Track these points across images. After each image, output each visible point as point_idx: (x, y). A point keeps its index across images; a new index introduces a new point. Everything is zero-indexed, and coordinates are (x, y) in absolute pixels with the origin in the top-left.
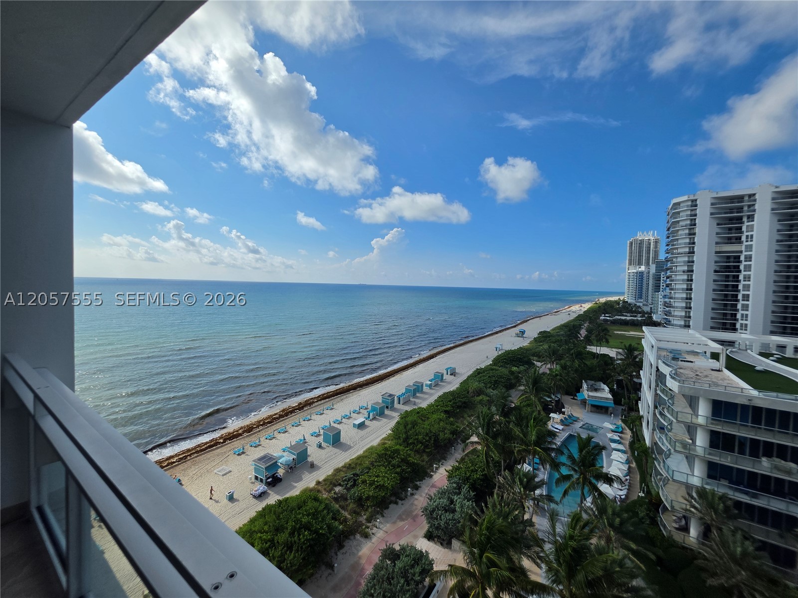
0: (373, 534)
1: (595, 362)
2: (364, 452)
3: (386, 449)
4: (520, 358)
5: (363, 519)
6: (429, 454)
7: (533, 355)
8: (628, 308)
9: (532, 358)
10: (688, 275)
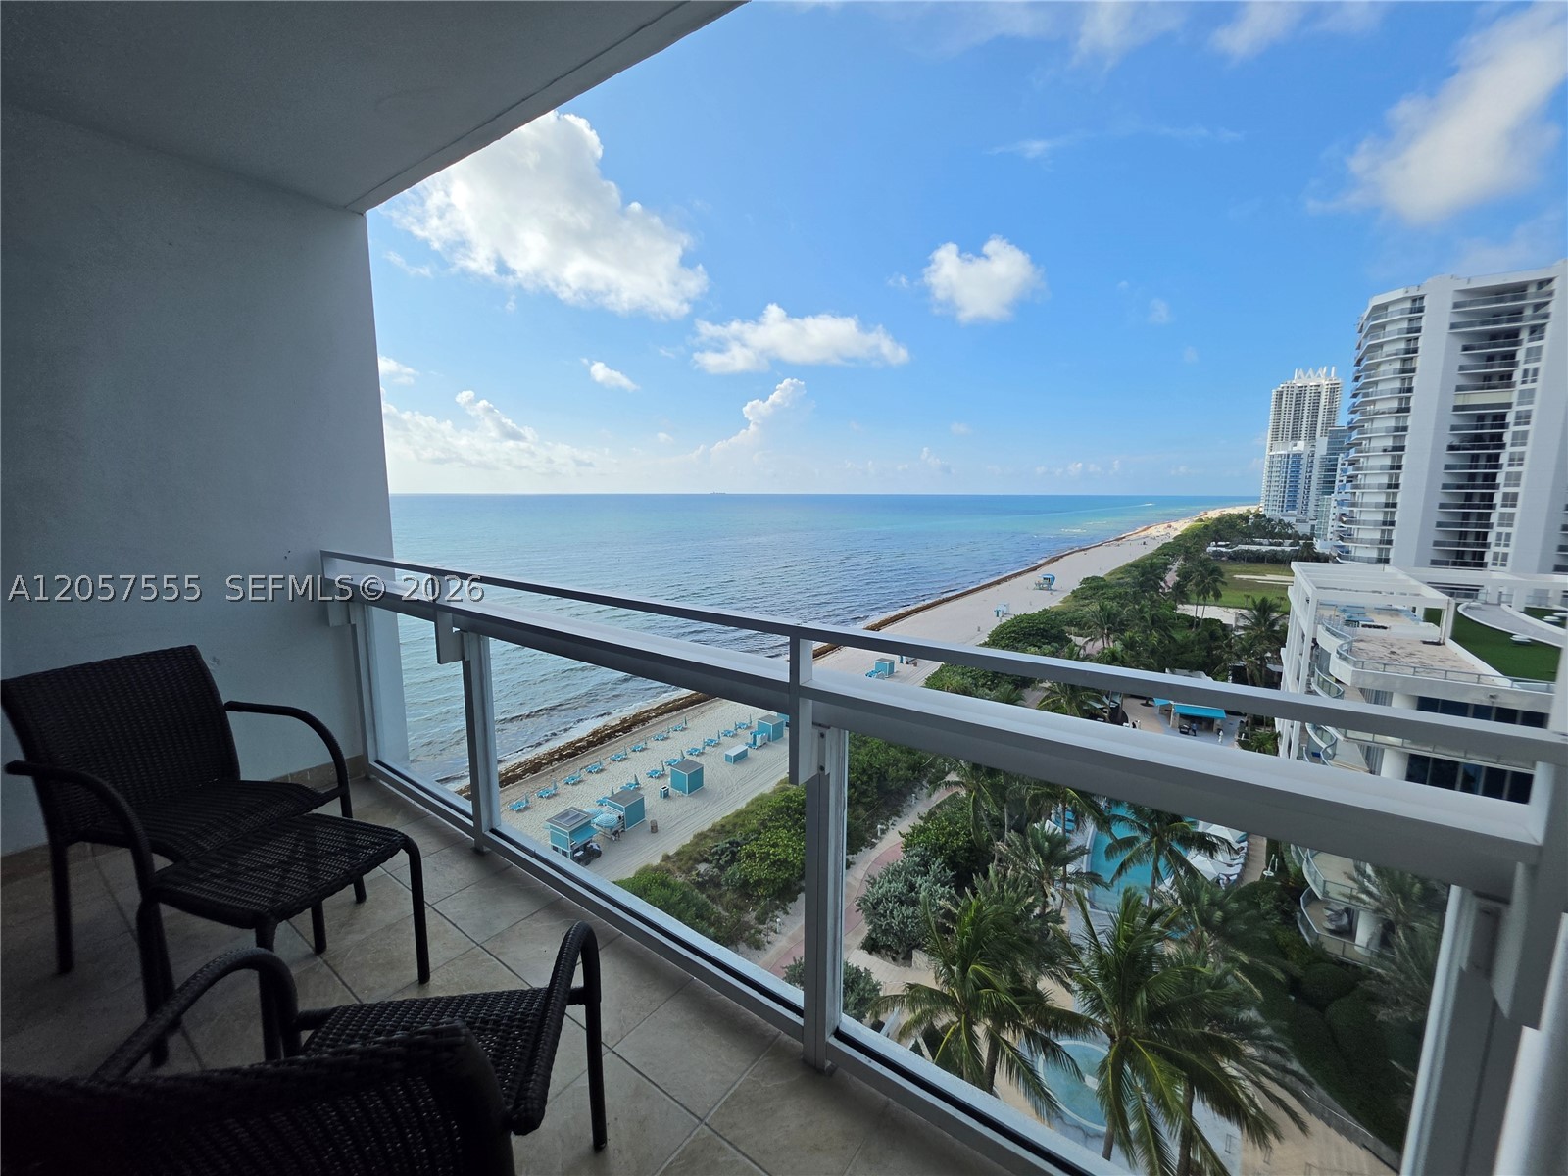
0: (769, 942)
1: (1192, 634)
2: (748, 805)
3: (789, 799)
4: (1043, 630)
5: (750, 917)
6: (869, 807)
7: (1070, 623)
8: (1265, 528)
9: (1066, 628)
10: (1393, 457)
